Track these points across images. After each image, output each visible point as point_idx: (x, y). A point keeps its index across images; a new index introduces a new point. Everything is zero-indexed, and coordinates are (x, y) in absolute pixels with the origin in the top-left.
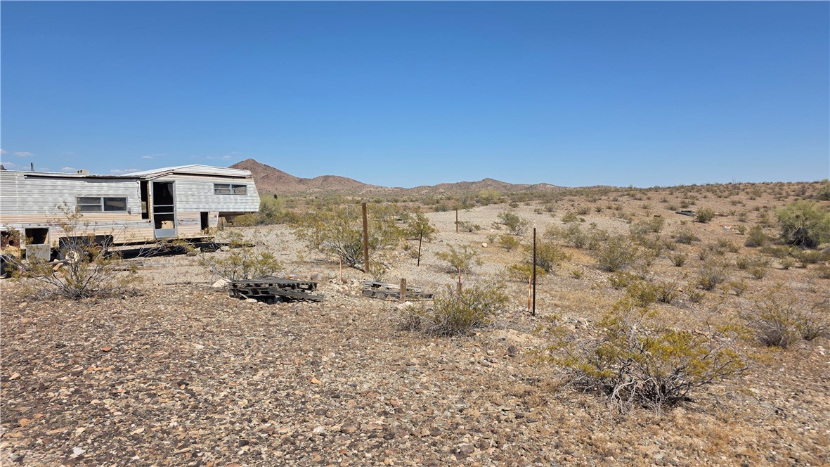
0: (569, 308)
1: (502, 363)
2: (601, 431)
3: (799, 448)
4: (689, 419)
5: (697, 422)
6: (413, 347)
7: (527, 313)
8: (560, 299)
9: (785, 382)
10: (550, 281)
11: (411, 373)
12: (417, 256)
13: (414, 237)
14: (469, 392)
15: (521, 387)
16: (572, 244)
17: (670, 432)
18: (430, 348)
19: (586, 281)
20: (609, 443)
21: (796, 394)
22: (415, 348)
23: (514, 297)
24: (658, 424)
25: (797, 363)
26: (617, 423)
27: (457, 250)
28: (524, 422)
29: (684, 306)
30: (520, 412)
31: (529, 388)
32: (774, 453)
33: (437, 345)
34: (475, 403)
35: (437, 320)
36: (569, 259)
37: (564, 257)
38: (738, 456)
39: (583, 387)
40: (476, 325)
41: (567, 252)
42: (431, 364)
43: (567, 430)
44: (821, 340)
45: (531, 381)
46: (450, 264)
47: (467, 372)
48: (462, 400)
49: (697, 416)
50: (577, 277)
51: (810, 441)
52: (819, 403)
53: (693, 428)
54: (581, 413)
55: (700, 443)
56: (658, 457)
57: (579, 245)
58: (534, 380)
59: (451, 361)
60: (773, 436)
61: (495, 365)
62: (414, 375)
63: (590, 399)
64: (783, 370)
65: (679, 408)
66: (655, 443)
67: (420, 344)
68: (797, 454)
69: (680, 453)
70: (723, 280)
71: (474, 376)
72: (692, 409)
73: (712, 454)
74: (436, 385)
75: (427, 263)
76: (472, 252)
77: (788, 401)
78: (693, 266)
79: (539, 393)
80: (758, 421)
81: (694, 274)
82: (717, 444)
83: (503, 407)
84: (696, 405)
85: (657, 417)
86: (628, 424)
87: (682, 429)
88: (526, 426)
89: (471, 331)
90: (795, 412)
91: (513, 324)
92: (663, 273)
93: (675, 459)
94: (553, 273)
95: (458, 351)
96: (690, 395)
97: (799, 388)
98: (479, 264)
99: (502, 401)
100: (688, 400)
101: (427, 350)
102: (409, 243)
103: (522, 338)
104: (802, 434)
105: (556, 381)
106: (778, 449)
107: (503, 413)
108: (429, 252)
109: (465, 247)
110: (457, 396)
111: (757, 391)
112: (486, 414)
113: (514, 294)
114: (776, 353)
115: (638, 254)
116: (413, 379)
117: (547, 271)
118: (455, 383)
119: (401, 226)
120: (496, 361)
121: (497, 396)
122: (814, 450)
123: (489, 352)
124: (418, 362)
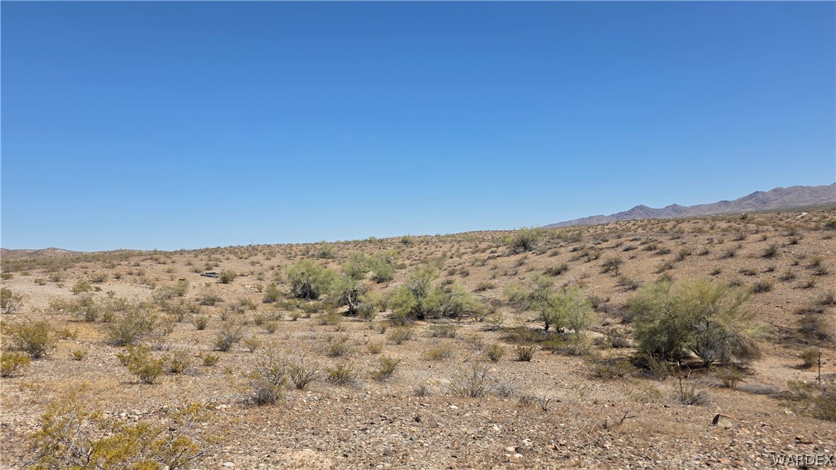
8: (45, 391)
9: (264, 444)
10: (38, 370)
16: (82, 317)
19: (89, 362)
21: (269, 456)
25: (280, 418)
36: (74, 337)
37: (67, 335)
41: (72, 329)
44: (311, 385)
50: (79, 357)
52: (285, 460)
57: (90, 319)
64: (265, 429)
70: (238, 340)
78: (215, 328)
81: (210, 336)
92: (183, 339)
94: (49, 359)
97: (274, 448)
111: (232, 465)
114: (263, 412)
115: (158, 321)
117: (37, 357)
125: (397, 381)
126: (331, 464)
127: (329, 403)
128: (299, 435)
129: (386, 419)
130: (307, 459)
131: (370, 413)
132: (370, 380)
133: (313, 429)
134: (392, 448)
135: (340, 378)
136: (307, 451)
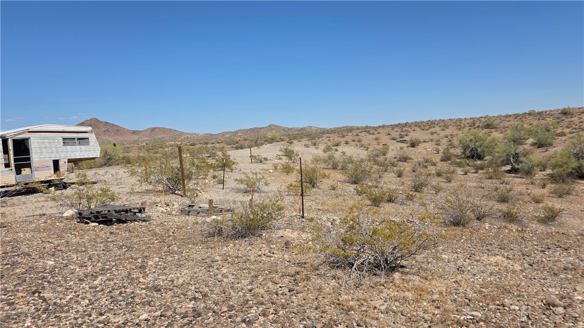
0: (328, 211)
1: (281, 253)
2: (346, 294)
3: (471, 292)
4: (403, 279)
5: (408, 281)
6: (217, 249)
7: (298, 217)
8: (323, 204)
9: (464, 249)
10: (315, 193)
11: (215, 267)
12: (222, 182)
13: (220, 169)
14: (256, 277)
15: (292, 270)
16: (330, 166)
17: (391, 290)
18: (230, 248)
19: (339, 191)
20: (351, 302)
21: (470, 256)
22: (219, 249)
23: (291, 206)
24: (383, 286)
25: (471, 236)
26: (357, 287)
27: (251, 176)
28: (295, 294)
29: (402, 204)
30: (292, 287)
31: (298, 269)
32: (456, 297)
33: (234, 245)
34: (260, 284)
35: (234, 227)
36: (328, 177)
37: (324, 176)
38: (434, 301)
39: (335, 265)
40: (263, 228)
41: (327, 172)
42: (230, 260)
43: (323, 296)
44: (487, 219)
45: (300, 264)
46: (246, 186)
47: (256, 263)
48: (251, 283)
49: (408, 277)
50: (334, 189)
51: (478, 286)
52: (484, 261)
53: (406, 285)
54: (333, 283)
55: (409, 295)
56: (383, 308)
57: (335, 167)
58: (302, 263)
59: (244, 256)
60: (455, 285)
61: (275, 256)
62: (217, 269)
63: (339, 272)
64: (462, 241)
65: (397, 273)
66: (381, 299)
67: (222, 246)
68: (470, 296)
69: (397, 304)
70: (427, 185)
71: (261, 265)
72: (405, 273)
73: (418, 302)
74: (233, 274)
75: (230, 187)
76: (261, 177)
77: (465, 261)
78: (409, 177)
79: (305, 273)
80: (446, 277)
81: (408, 181)
82: (420, 295)
83: (280, 285)
84: (407, 270)
85: (383, 280)
86: (364, 287)
87: (399, 287)
88: (296, 296)
89: (259, 233)
90: (469, 268)
91: (289, 225)
92: (389, 182)
93: (394, 308)
94: (318, 187)
95: (250, 248)
96: (404, 263)
97: (472, 252)
98: (266, 185)
99: (280, 281)
100: (402, 267)
101: (227, 250)
102: (216, 174)
103: (295, 235)
104: (473, 282)
105: (317, 262)
106: (459, 294)
107: (280, 289)
108: (231, 178)
109: (256, 174)
110: (248, 280)
111: (446, 257)
112: (268, 291)
113: (291, 204)
114: (458, 230)
115: (373, 171)
116: (217, 271)
117: (313, 186)
118: (247, 271)
119: (211, 161)
120: (277, 252)
121: (276, 277)
122: (481, 292)
123: (272, 246)
124: (220, 259)
125: (561, 225)
126: (520, 268)
127: (507, 232)
128: (489, 247)
129: (561, 247)
130: (500, 262)
131: (545, 242)
132: (535, 222)
133: (499, 245)
134: (571, 266)
135: (510, 217)
136: (499, 258)
